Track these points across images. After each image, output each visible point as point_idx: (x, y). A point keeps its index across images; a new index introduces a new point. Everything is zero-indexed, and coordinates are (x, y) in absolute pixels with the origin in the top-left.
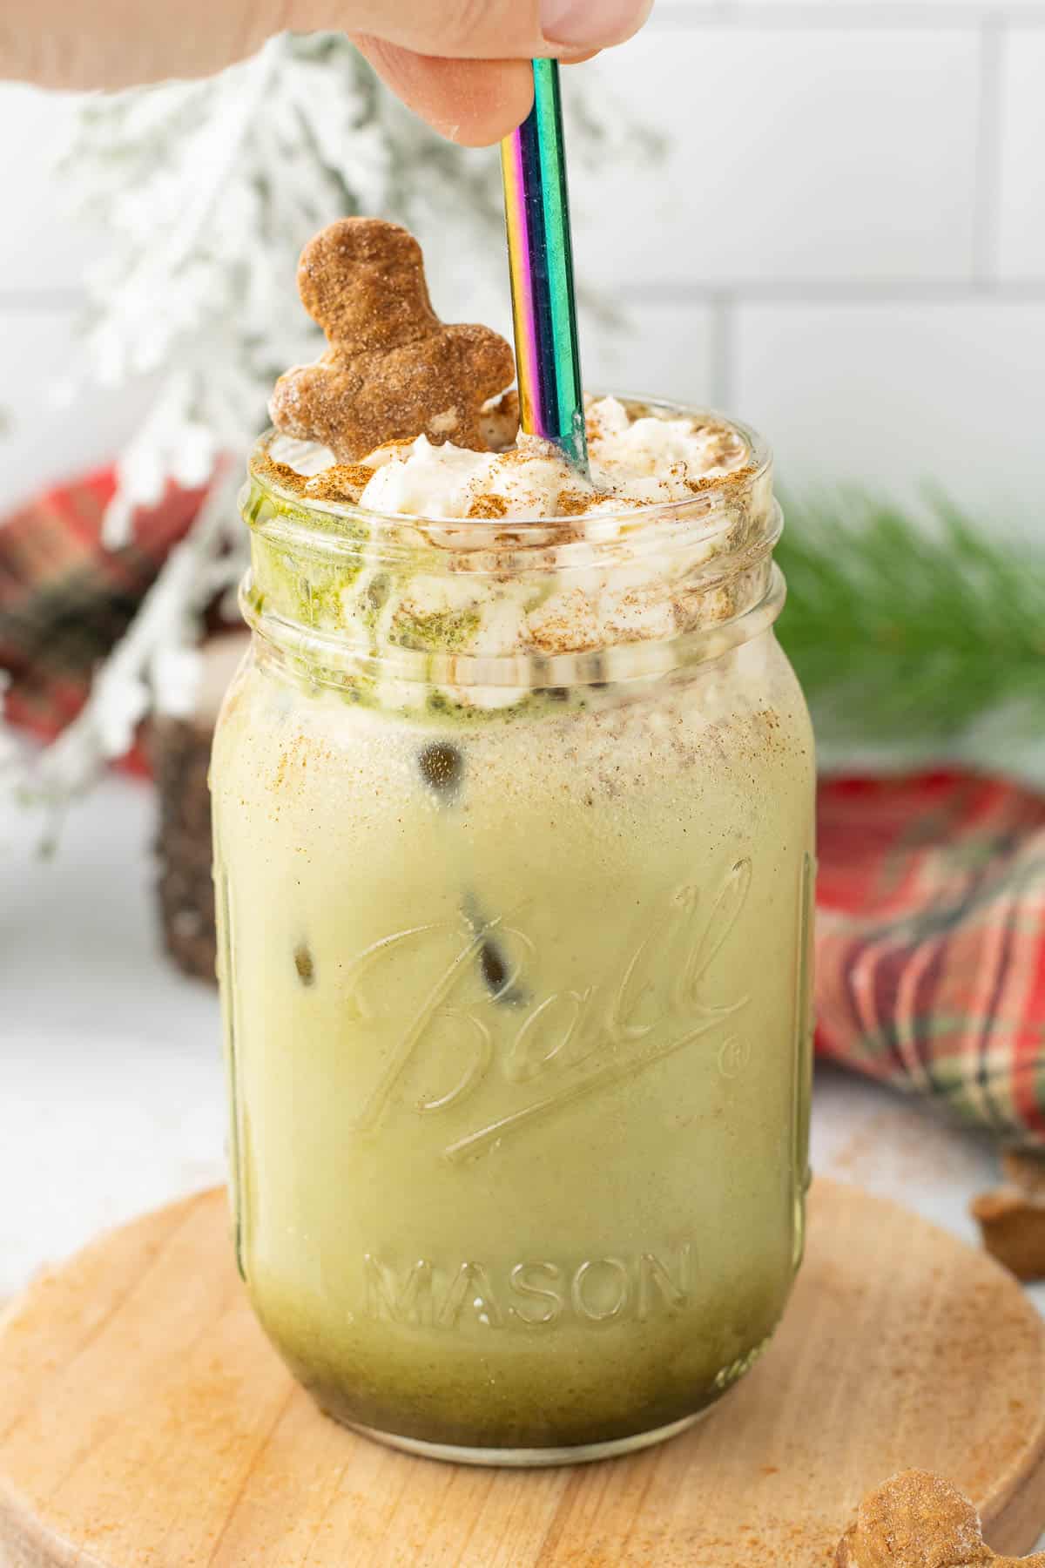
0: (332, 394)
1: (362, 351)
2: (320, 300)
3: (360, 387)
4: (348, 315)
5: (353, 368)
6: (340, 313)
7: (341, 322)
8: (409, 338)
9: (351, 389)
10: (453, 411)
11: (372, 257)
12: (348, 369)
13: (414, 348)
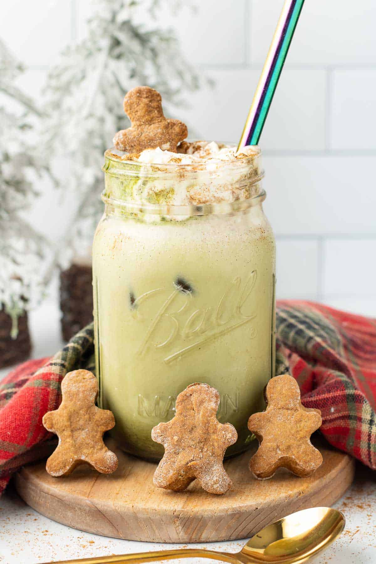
0: (133, 137)
1: (142, 125)
2: (131, 109)
3: (141, 135)
4: (139, 114)
5: (139, 129)
6: (136, 113)
7: (136, 116)
8: (157, 121)
9: (138, 135)
10: (168, 144)
11: (147, 97)
12: (138, 130)
13: (158, 124)
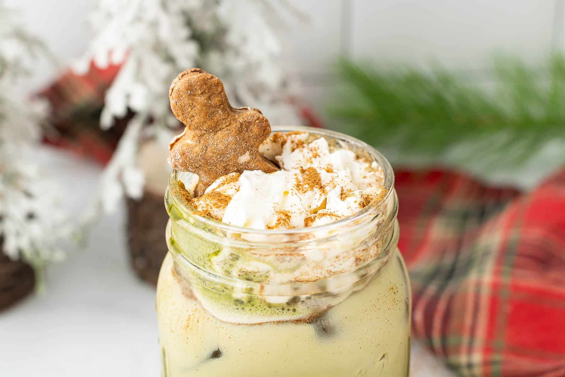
0: (195, 155)
1: (204, 134)
2: (183, 114)
3: (206, 150)
4: (196, 119)
5: (202, 142)
6: (192, 119)
7: (194, 123)
8: (224, 126)
9: (202, 151)
10: (248, 153)
11: (202, 93)
12: (200, 142)
13: (227, 130)
